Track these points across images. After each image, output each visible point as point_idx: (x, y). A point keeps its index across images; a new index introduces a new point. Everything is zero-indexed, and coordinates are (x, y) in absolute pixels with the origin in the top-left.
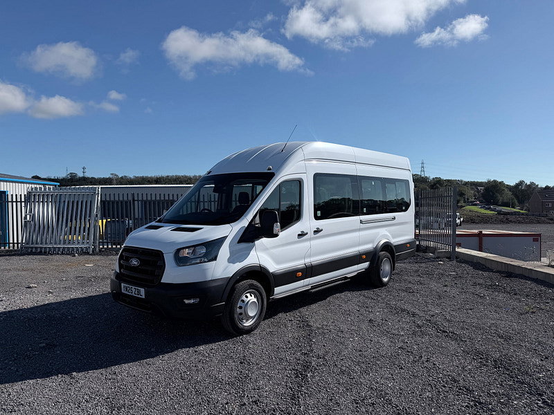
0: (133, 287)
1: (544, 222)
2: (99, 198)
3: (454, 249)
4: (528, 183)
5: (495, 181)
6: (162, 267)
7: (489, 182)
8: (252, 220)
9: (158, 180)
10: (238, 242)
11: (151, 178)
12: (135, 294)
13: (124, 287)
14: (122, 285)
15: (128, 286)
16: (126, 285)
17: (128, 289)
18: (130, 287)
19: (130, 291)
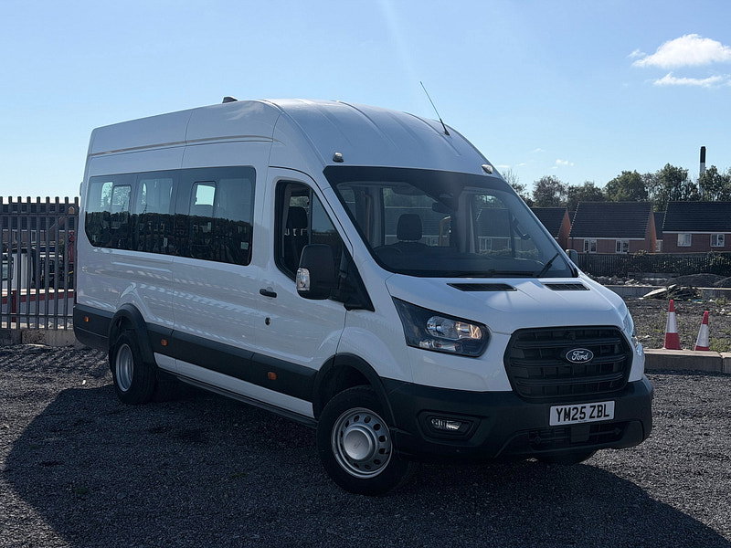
0: (588, 405)
12: (591, 417)
13: (559, 414)
14: (553, 409)
15: (572, 406)
16: (568, 407)
17: (572, 413)
18: (579, 406)
19: (578, 416)
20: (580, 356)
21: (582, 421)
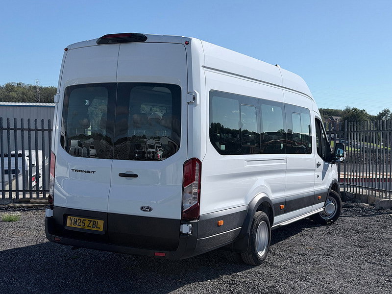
5: (355, 109)
7: (348, 110)
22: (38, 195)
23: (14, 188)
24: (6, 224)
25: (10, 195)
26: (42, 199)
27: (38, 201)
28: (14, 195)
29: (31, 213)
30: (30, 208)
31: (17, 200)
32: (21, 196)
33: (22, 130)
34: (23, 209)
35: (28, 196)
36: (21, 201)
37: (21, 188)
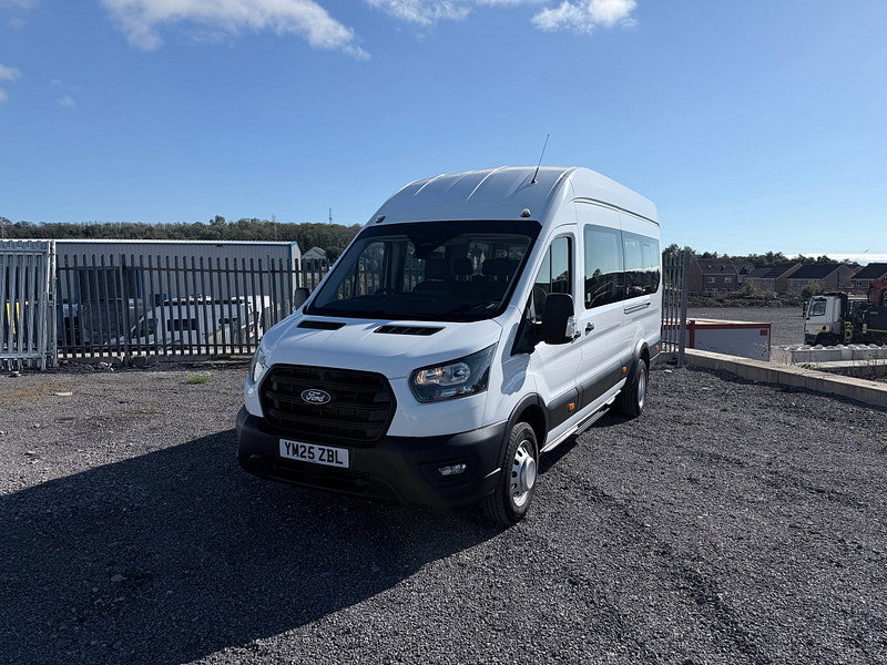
0: (316, 447)
1: (711, 305)
2: (54, 263)
3: (682, 350)
4: (683, 249)
6: (390, 406)
8: (525, 311)
9: (89, 231)
10: (512, 355)
11: (75, 226)
12: (320, 459)
13: (288, 447)
14: (282, 442)
15: (300, 444)
16: (296, 443)
17: (301, 450)
18: (308, 445)
19: (306, 454)
20: (314, 397)
21: (311, 461)
22: (241, 351)
23: (219, 342)
24: (190, 387)
25: (208, 350)
26: (246, 354)
27: (240, 357)
28: (212, 351)
29: (228, 372)
30: (229, 366)
31: (215, 357)
32: (220, 352)
33: (219, 271)
34: (219, 367)
35: (228, 351)
36: (221, 358)
37: (228, 341)
